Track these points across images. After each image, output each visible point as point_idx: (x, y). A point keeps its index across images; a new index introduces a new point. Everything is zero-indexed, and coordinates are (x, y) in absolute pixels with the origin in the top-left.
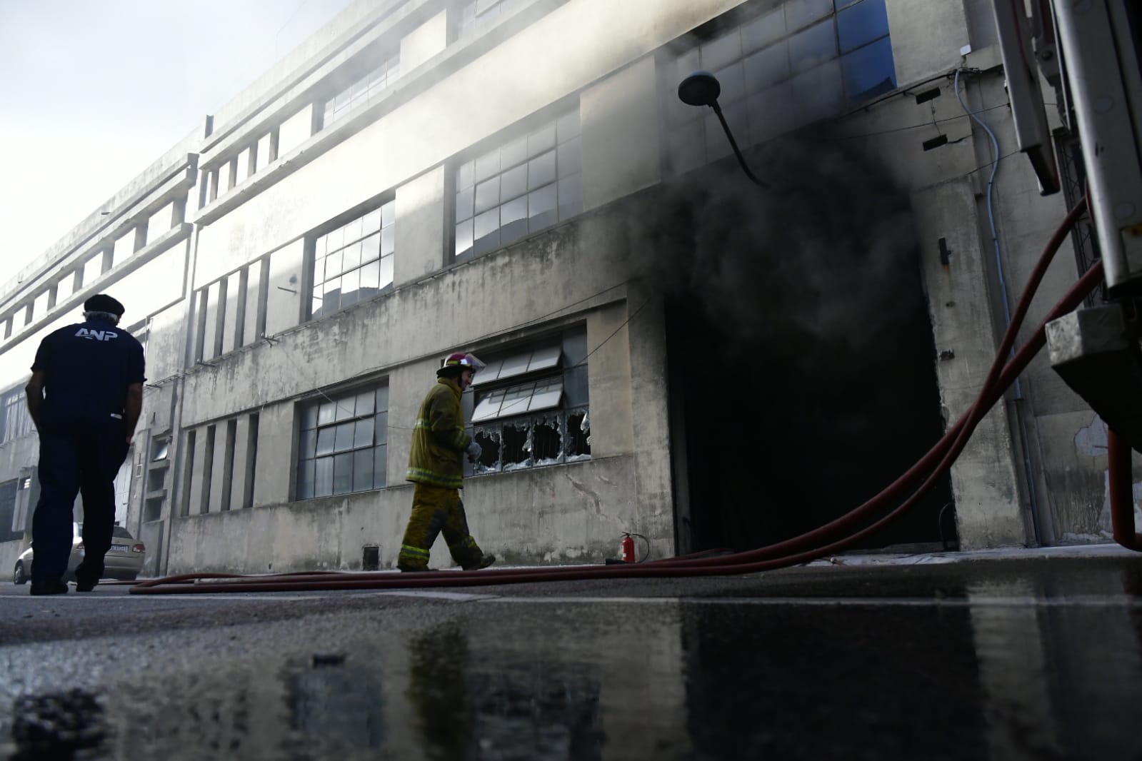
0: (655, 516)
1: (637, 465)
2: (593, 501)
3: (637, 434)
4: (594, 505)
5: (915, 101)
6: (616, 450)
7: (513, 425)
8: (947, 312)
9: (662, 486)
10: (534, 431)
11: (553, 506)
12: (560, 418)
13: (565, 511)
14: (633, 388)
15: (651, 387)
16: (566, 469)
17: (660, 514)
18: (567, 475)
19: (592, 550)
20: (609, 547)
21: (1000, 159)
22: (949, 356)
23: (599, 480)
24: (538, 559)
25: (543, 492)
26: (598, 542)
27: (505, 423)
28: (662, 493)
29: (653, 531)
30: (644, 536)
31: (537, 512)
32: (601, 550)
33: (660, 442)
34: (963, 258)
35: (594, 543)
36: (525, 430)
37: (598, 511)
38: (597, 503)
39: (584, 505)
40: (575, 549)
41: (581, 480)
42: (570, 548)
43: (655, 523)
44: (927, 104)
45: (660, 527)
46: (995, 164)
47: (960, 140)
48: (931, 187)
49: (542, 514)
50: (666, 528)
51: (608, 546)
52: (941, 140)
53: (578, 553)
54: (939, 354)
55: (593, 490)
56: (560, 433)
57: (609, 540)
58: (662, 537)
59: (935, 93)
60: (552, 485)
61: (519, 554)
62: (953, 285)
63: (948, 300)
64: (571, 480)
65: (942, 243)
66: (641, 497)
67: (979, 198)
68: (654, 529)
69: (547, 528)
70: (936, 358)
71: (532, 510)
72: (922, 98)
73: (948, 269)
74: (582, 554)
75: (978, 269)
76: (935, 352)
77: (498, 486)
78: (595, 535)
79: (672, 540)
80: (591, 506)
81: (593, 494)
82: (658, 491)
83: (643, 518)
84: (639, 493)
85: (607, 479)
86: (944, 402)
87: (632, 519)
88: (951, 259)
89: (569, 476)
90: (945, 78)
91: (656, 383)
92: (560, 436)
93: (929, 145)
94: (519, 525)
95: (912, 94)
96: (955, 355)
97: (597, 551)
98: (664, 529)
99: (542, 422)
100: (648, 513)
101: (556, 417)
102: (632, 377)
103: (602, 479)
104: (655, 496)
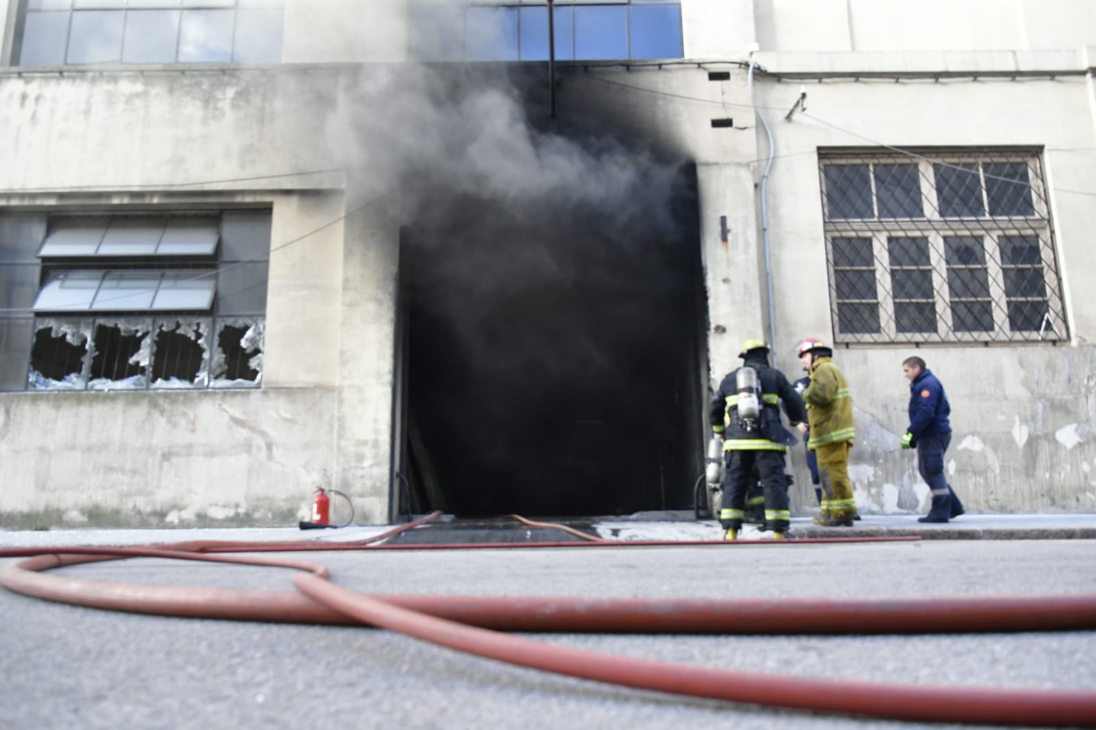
0: (363, 468)
1: (341, 402)
2: (262, 444)
3: (344, 363)
4: (264, 448)
5: (706, 76)
6: (303, 378)
7: (116, 325)
8: (723, 287)
9: (377, 432)
10: (156, 339)
11: (190, 446)
12: (207, 326)
13: (211, 454)
14: (344, 304)
15: (371, 307)
16: (218, 397)
17: (371, 466)
18: (220, 405)
19: (256, 509)
20: (284, 506)
21: (774, 158)
22: (721, 330)
23: (276, 416)
24: (154, 520)
25: (175, 425)
26: (266, 498)
27: (101, 321)
28: (376, 441)
29: (357, 487)
30: (343, 492)
31: (159, 453)
32: (270, 510)
33: (378, 375)
34: (741, 240)
35: (258, 499)
36: (139, 334)
37: (270, 457)
38: (269, 446)
39: (248, 447)
40: (225, 506)
41: (244, 413)
42: (216, 505)
43: (362, 477)
44: (717, 84)
45: (368, 483)
46: (770, 161)
47: (745, 128)
48: (717, 164)
49: (166, 456)
50: (378, 484)
51: (282, 504)
52: (727, 123)
53: (230, 513)
54: (713, 326)
55: (263, 428)
56: (205, 346)
57: (284, 496)
58: (371, 495)
59: (724, 76)
60: (192, 416)
61: (117, 512)
62: (730, 263)
63: (724, 276)
64: (227, 412)
65: (723, 220)
66: (343, 443)
67: (756, 186)
68: (359, 485)
69: (176, 476)
70: (708, 329)
71: (150, 450)
72: (714, 76)
73: (727, 247)
74: (237, 514)
75: (753, 252)
76: (709, 323)
77: (84, 410)
78: (260, 489)
79: (386, 499)
80: (259, 449)
81: (263, 434)
82: (370, 437)
83: (344, 470)
84: (340, 437)
85: (288, 416)
86: (714, 373)
87: (325, 470)
88: (730, 237)
89: (225, 406)
90: (738, 65)
91: (379, 302)
92: (202, 351)
93: (717, 124)
94: (123, 471)
95: (704, 69)
96: (727, 329)
97: (262, 510)
98: (374, 485)
99: (173, 326)
100: (353, 464)
101: (198, 325)
102: (344, 289)
103: (280, 415)
104: (365, 443)
